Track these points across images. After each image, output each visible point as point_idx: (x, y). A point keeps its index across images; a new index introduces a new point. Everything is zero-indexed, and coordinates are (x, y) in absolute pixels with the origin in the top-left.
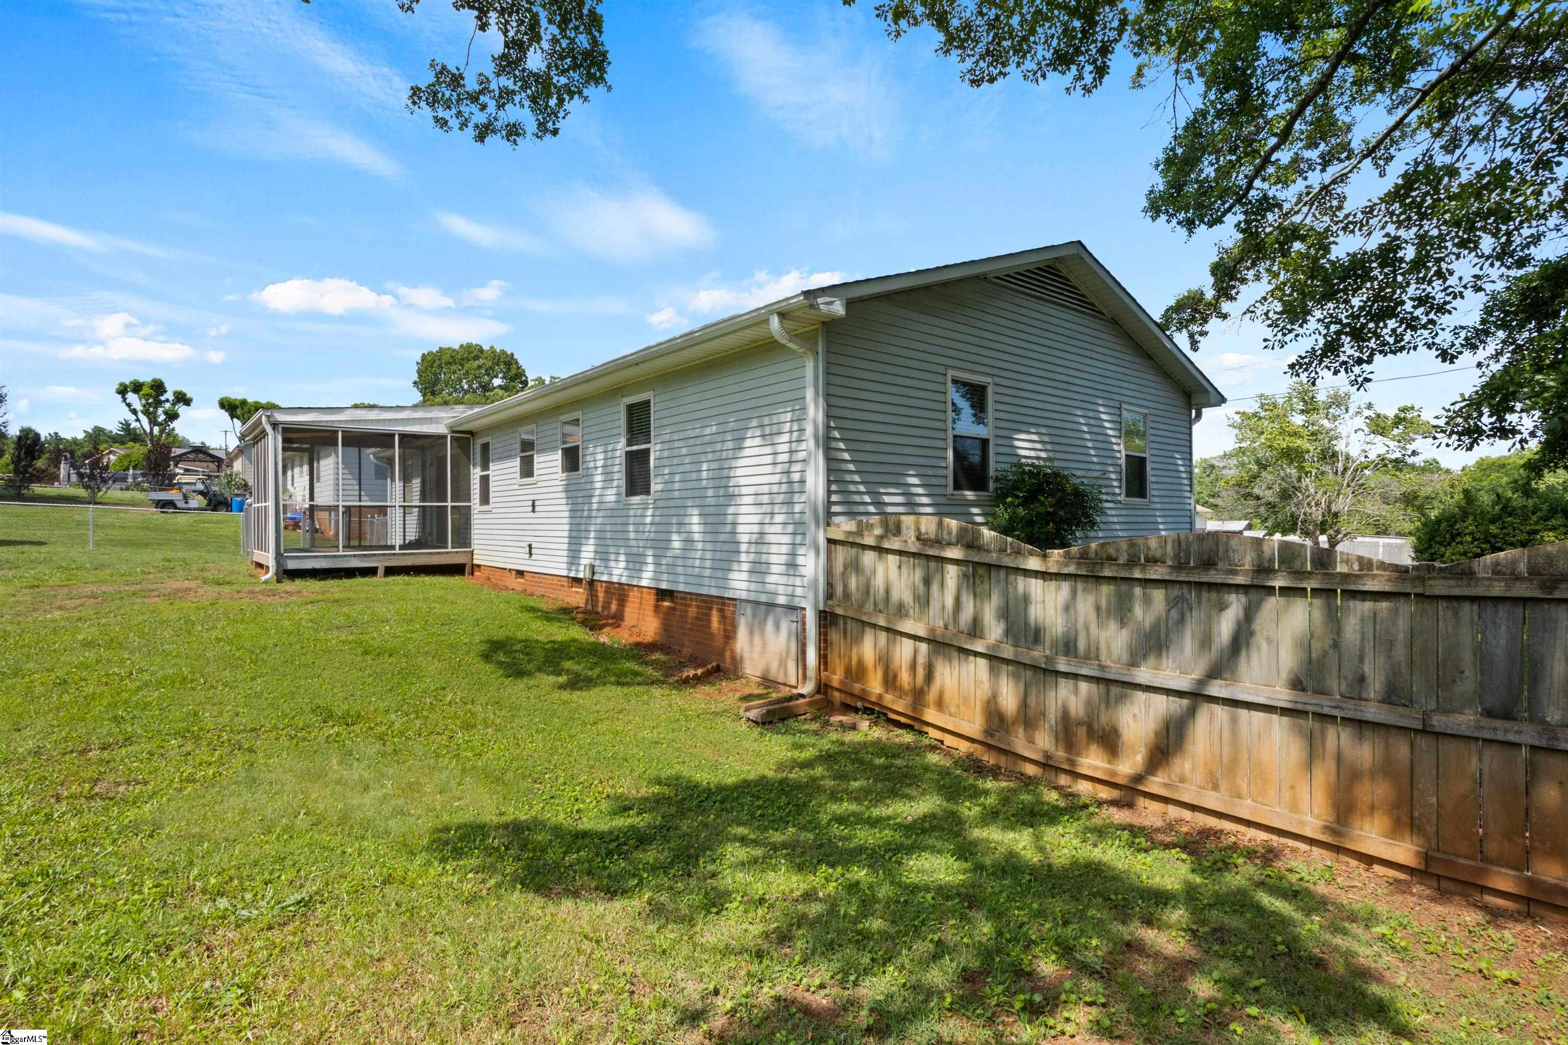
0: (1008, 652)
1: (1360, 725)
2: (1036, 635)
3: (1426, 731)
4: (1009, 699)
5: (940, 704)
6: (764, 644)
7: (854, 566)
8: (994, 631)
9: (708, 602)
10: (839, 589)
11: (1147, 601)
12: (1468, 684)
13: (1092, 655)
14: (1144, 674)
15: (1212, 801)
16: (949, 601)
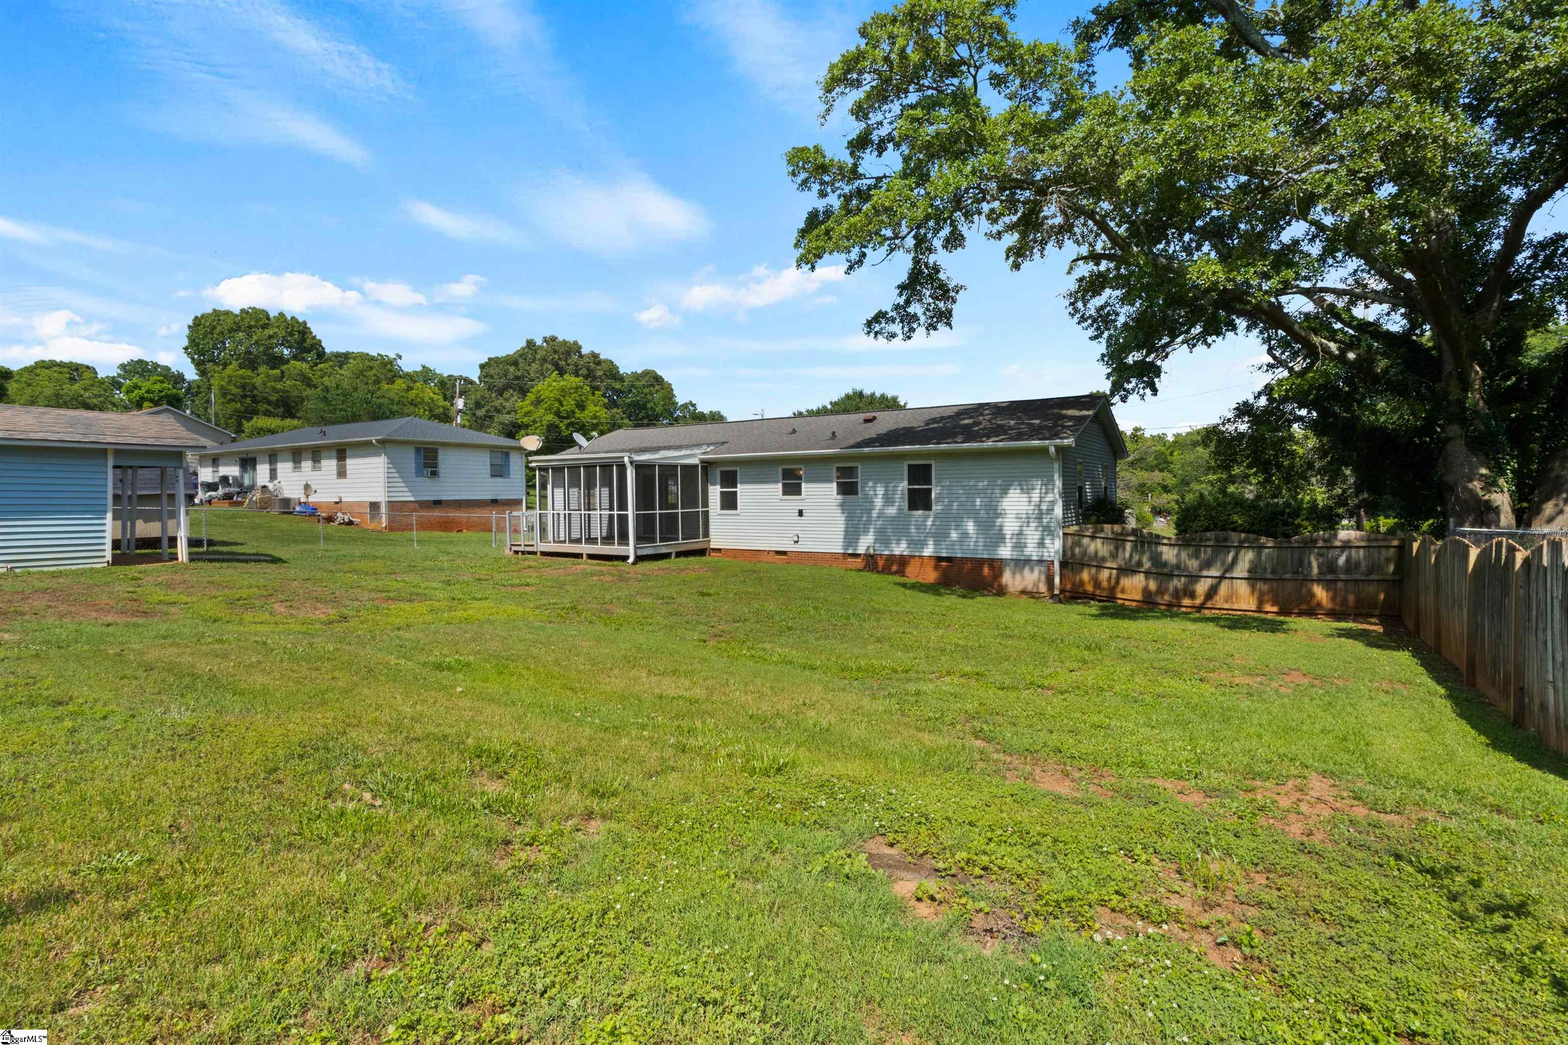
0: (1154, 570)
1: (1265, 580)
2: (1165, 564)
3: (1281, 579)
4: (1153, 586)
5: (1123, 591)
6: (1023, 578)
7: (1079, 544)
8: (1147, 564)
9: (981, 562)
10: (1069, 553)
11: (1205, 552)
12: (1289, 568)
13: (1186, 568)
14: (1205, 573)
15: (1226, 606)
16: (1127, 555)
